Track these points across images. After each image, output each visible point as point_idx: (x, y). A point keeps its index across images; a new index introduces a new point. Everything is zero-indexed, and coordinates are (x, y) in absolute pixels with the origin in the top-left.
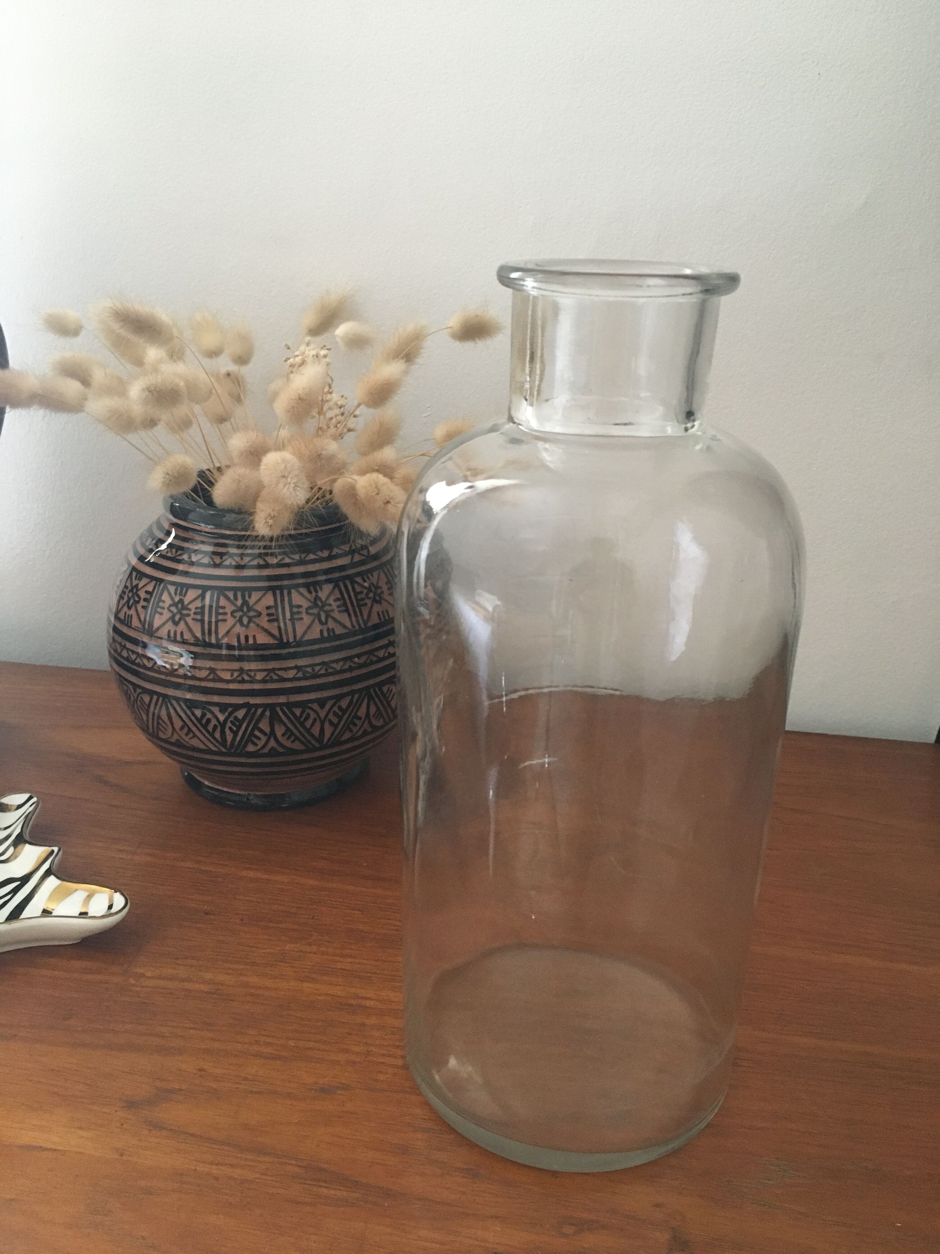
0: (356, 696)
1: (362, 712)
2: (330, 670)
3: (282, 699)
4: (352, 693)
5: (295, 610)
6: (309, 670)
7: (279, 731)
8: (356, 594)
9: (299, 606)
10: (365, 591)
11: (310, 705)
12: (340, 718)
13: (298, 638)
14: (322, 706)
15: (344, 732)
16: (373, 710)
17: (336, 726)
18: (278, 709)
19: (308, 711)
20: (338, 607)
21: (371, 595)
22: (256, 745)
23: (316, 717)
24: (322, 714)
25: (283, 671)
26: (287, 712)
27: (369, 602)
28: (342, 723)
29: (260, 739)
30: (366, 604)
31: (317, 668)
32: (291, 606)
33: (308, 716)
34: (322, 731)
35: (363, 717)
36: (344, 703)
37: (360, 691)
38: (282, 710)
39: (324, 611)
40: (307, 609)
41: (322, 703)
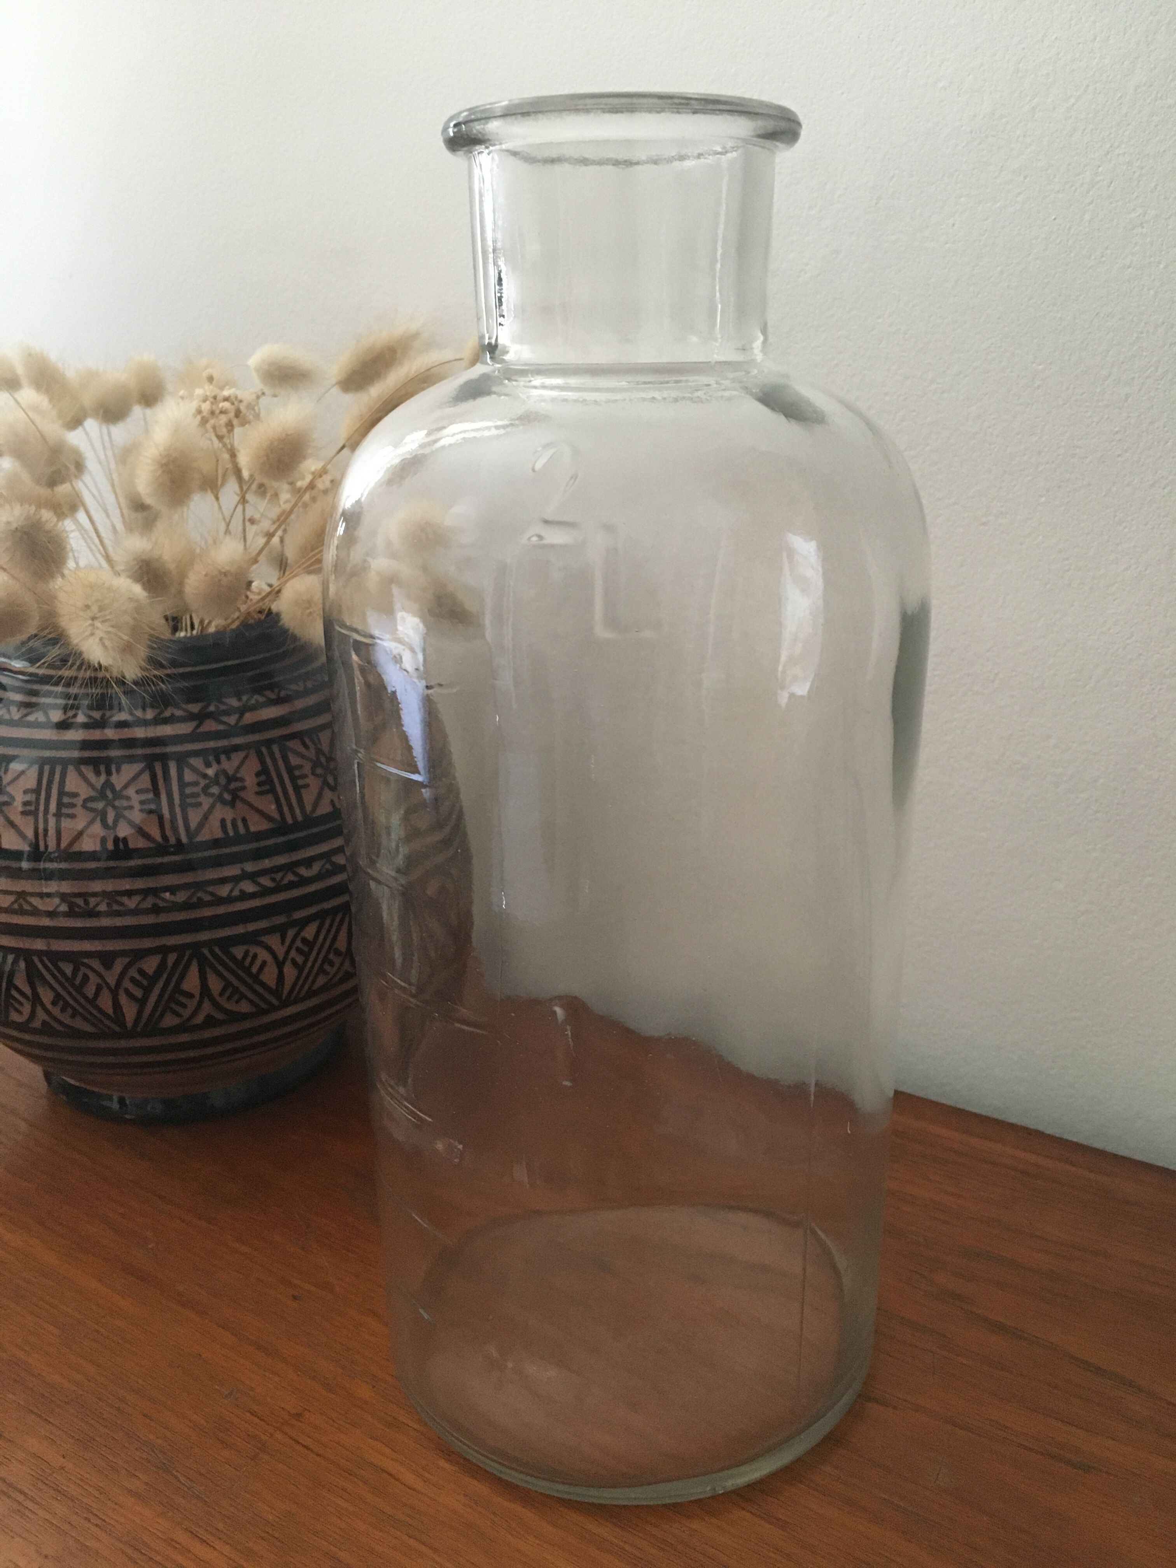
0: (172, 958)
1: (192, 983)
2: (116, 907)
3: (39, 944)
4: (164, 951)
5: (66, 800)
6: (80, 902)
7: (46, 996)
8: (182, 785)
9: (75, 795)
10: (203, 782)
11: (86, 961)
12: (147, 991)
13: (63, 845)
14: (108, 966)
15: (162, 1015)
16: (215, 985)
17: (142, 1002)
18: (36, 959)
19: (83, 970)
20: (142, 803)
21: (215, 790)
22: (20, 1013)
23: (100, 981)
24: (112, 980)
25: (38, 899)
26: (49, 965)
27: (206, 802)
28: (153, 998)
29: (21, 1004)
30: (199, 805)
31: (93, 901)
32: (61, 793)
33: (86, 978)
34: (117, 1005)
35: (197, 992)
36: (150, 965)
37: (180, 949)
38: (42, 962)
39: (114, 807)
40: (86, 801)
41: (107, 959)
